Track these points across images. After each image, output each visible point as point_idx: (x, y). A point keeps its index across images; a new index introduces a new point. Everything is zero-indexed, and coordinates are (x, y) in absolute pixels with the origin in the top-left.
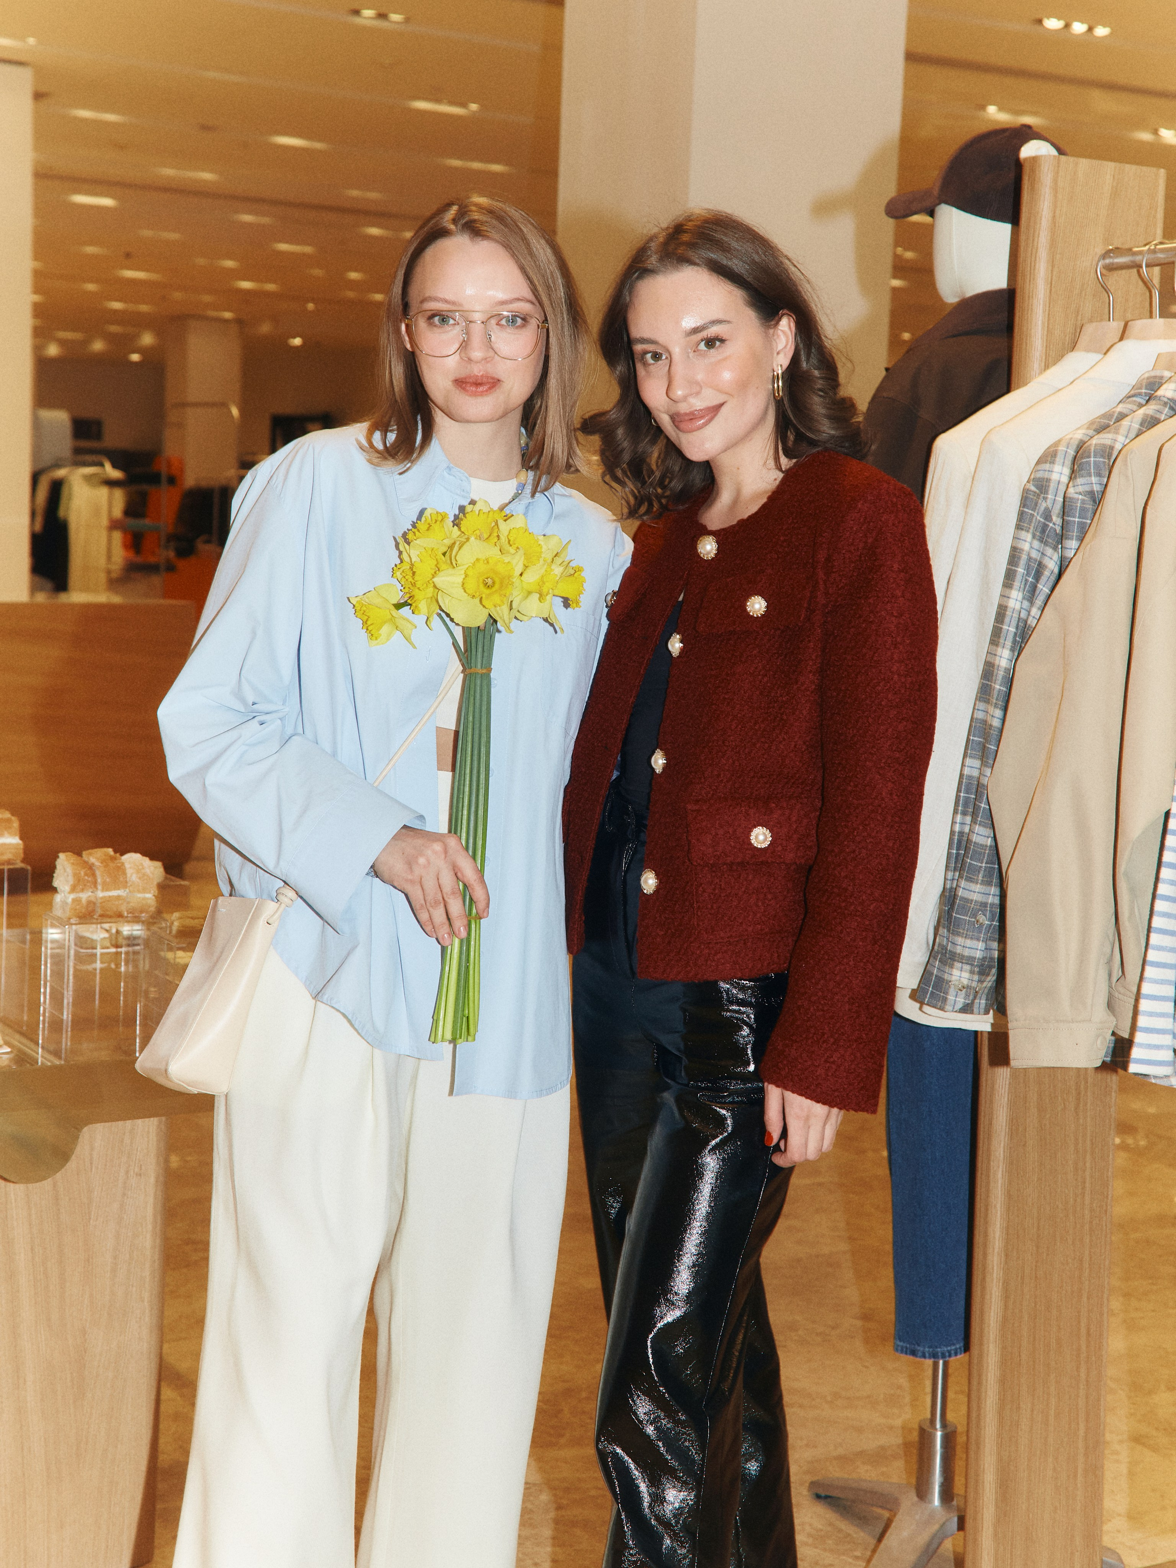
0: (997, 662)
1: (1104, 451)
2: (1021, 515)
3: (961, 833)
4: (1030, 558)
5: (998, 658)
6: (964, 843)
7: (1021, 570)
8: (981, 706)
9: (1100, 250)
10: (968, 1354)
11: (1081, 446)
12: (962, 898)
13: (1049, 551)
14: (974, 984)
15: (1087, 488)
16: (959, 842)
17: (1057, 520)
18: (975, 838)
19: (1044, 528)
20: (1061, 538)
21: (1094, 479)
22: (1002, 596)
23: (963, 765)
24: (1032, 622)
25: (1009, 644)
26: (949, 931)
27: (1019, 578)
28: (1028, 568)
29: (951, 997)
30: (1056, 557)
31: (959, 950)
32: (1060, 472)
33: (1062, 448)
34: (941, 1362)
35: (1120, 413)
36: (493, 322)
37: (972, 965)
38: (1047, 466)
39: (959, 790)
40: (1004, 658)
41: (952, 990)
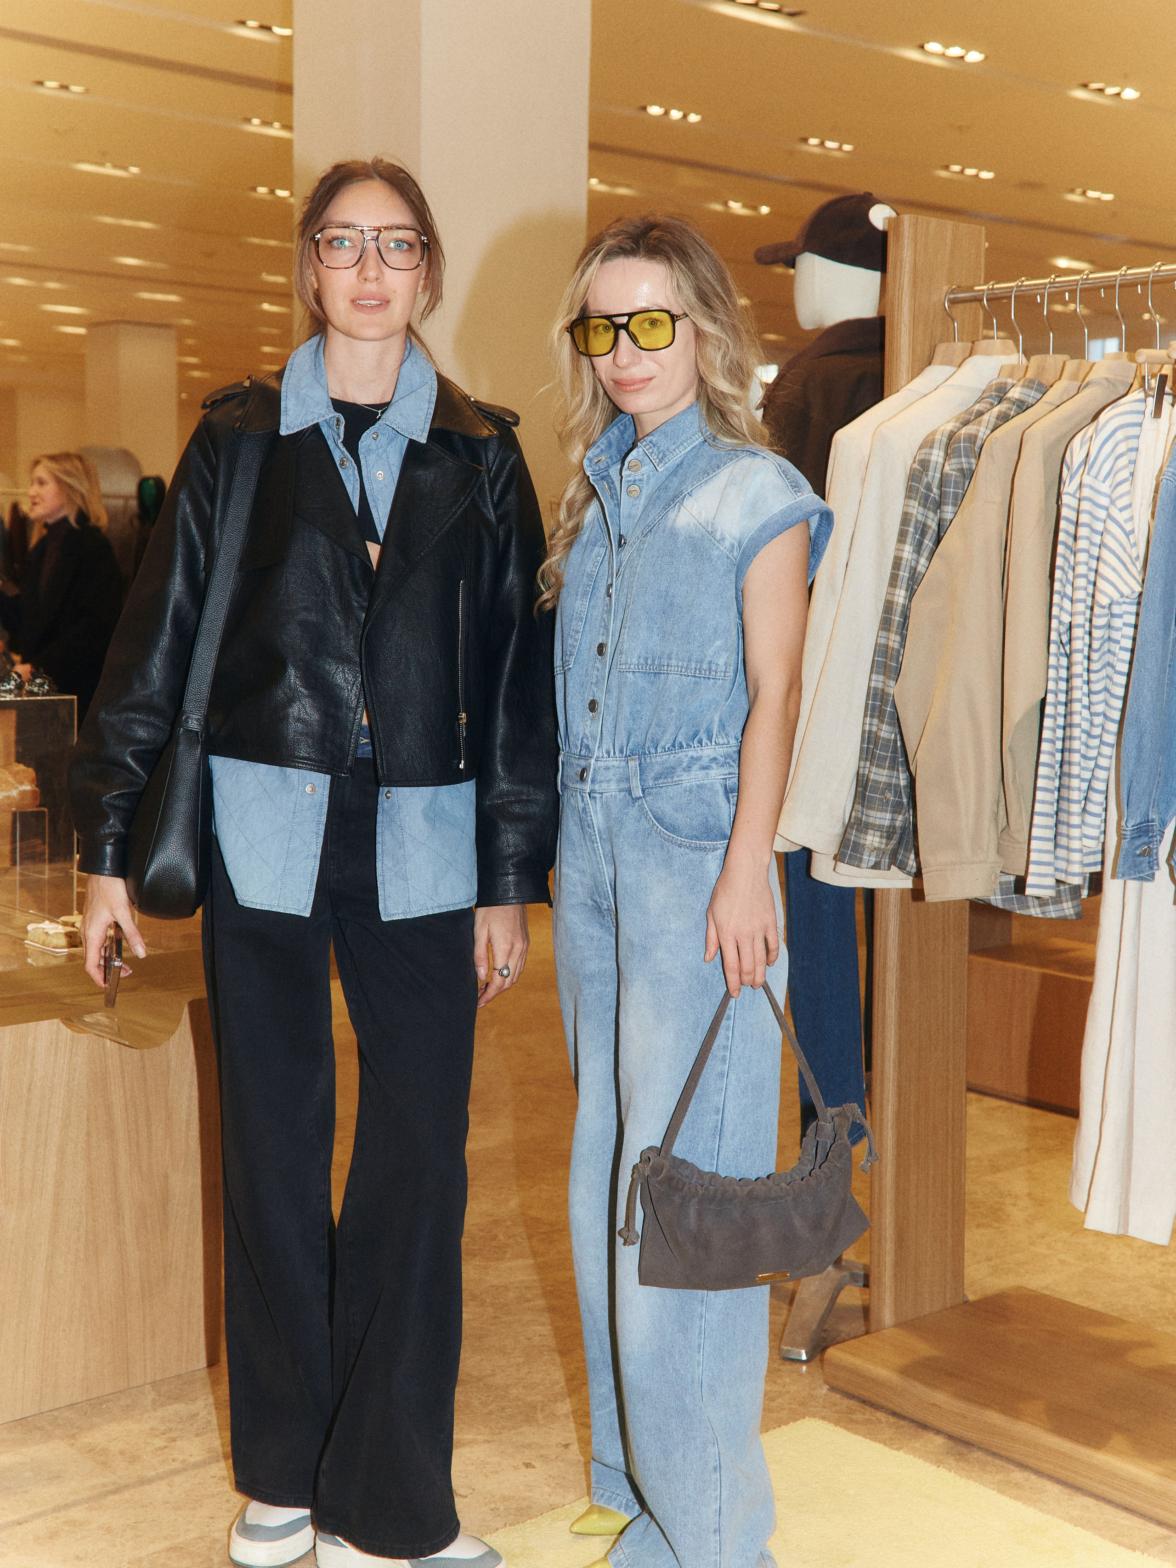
0: (896, 601)
1: (970, 438)
2: (909, 488)
3: (870, 732)
4: (917, 521)
5: (896, 597)
6: (873, 740)
7: (910, 530)
8: (883, 634)
9: (946, 289)
11: (951, 435)
12: (874, 781)
13: (931, 514)
14: (883, 846)
15: (959, 466)
16: (870, 738)
17: (936, 490)
18: (883, 734)
19: (927, 498)
20: (939, 505)
21: (963, 460)
22: (898, 549)
23: (870, 680)
24: (921, 568)
25: (904, 586)
26: (863, 806)
27: (910, 536)
28: (916, 528)
29: (865, 857)
30: (936, 519)
31: (871, 820)
32: (937, 456)
33: (938, 437)
35: (978, 411)
37: (881, 831)
38: (927, 451)
39: (866, 699)
40: (900, 596)
41: (866, 853)
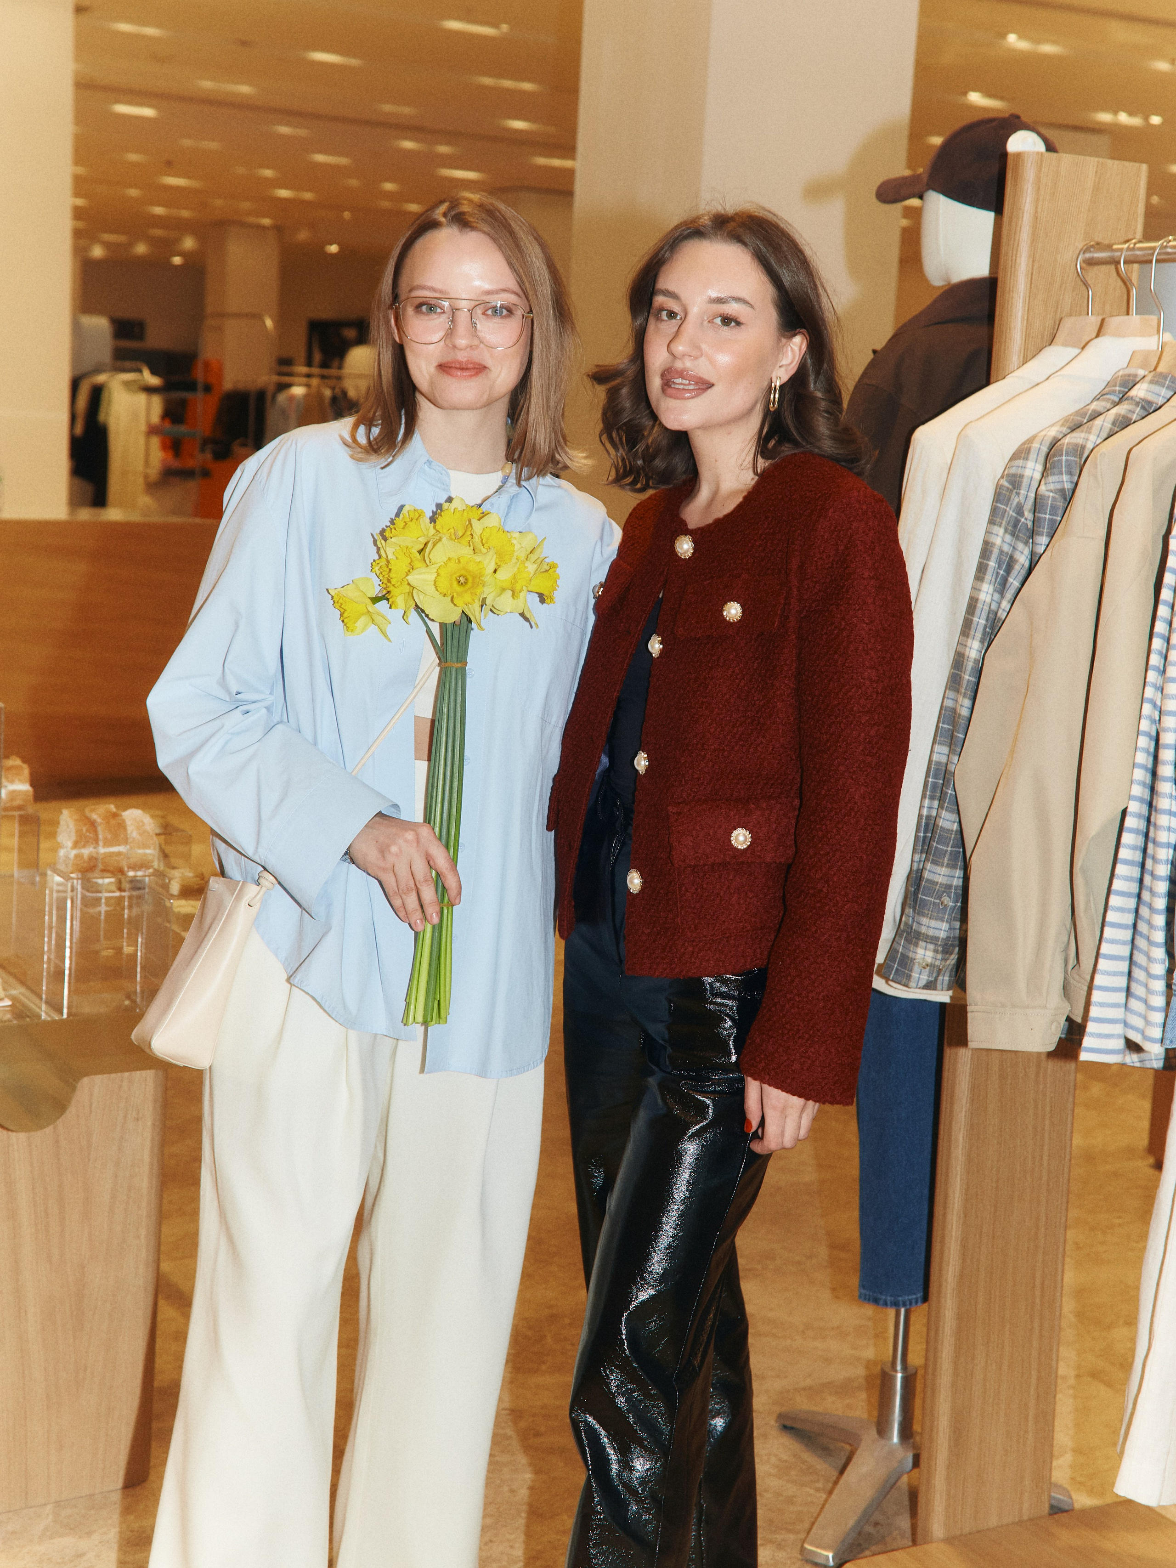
0: (967, 653)
1: (1075, 450)
2: (994, 511)
3: (928, 817)
4: (1001, 551)
5: (968, 650)
6: (931, 827)
7: (992, 564)
8: (951, 694)
9: (1080, 245)
10: (926, 1304)
11: (1054, 443)
12: (928, 880)
13: (1020, 546)
14: (938, 963)
15: (1059, 486)
16: (927, 825)
17: (1028, 515)
18: (941, 823)
20: (1032, 533)
21: (1065, 478)
22: (973, 588)
23: (932, 751)
24: (1002, 614)
25: (979, 635)
26: (914, 911)
27: (990, 571)
28: (999, 562)
29: (915, 975)
30: (1027, 551)
31: (923, 930)
32: (1033, 469)
33: (1036, 445)
34: (903, 1311)
35: (1094, 411)
36: (479, 311)
37: (936, 944)
38: (1020, 462)
39: (927, 775)
40: (974, 649)
41: (916, 968)
